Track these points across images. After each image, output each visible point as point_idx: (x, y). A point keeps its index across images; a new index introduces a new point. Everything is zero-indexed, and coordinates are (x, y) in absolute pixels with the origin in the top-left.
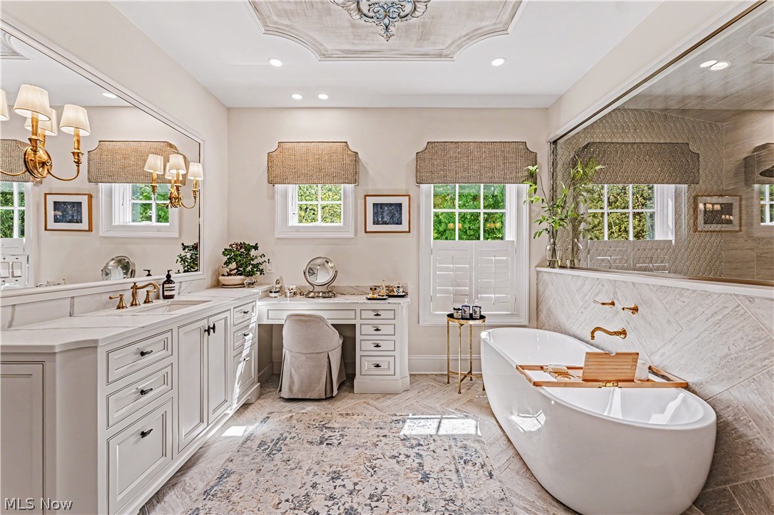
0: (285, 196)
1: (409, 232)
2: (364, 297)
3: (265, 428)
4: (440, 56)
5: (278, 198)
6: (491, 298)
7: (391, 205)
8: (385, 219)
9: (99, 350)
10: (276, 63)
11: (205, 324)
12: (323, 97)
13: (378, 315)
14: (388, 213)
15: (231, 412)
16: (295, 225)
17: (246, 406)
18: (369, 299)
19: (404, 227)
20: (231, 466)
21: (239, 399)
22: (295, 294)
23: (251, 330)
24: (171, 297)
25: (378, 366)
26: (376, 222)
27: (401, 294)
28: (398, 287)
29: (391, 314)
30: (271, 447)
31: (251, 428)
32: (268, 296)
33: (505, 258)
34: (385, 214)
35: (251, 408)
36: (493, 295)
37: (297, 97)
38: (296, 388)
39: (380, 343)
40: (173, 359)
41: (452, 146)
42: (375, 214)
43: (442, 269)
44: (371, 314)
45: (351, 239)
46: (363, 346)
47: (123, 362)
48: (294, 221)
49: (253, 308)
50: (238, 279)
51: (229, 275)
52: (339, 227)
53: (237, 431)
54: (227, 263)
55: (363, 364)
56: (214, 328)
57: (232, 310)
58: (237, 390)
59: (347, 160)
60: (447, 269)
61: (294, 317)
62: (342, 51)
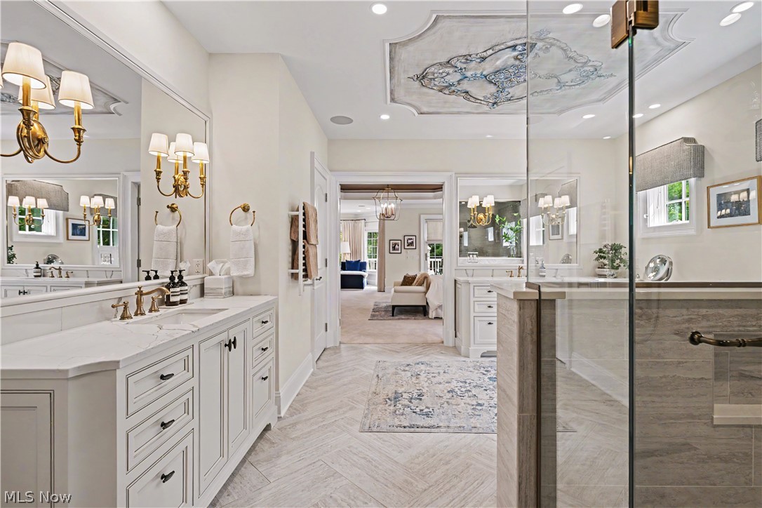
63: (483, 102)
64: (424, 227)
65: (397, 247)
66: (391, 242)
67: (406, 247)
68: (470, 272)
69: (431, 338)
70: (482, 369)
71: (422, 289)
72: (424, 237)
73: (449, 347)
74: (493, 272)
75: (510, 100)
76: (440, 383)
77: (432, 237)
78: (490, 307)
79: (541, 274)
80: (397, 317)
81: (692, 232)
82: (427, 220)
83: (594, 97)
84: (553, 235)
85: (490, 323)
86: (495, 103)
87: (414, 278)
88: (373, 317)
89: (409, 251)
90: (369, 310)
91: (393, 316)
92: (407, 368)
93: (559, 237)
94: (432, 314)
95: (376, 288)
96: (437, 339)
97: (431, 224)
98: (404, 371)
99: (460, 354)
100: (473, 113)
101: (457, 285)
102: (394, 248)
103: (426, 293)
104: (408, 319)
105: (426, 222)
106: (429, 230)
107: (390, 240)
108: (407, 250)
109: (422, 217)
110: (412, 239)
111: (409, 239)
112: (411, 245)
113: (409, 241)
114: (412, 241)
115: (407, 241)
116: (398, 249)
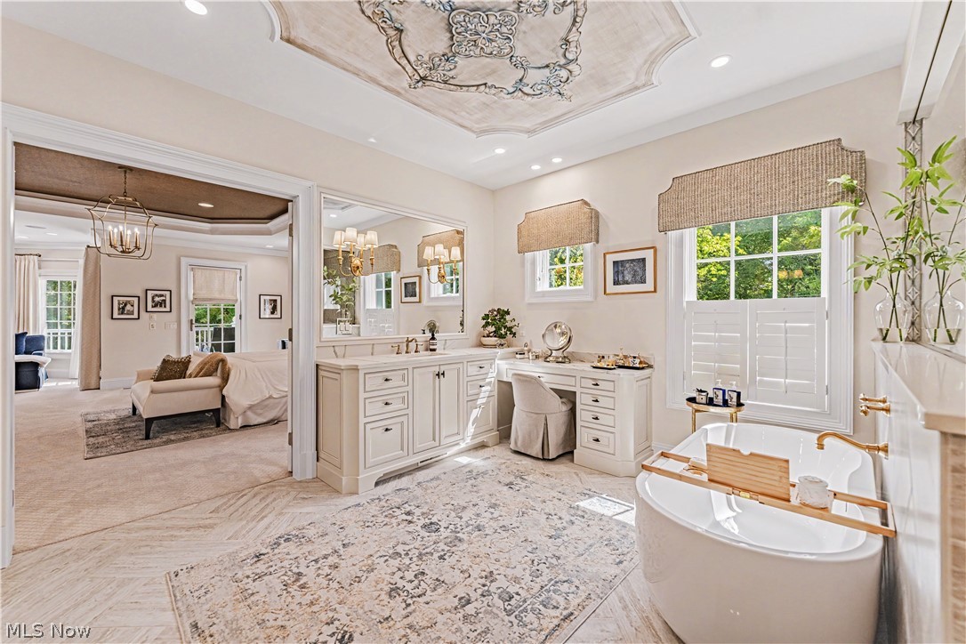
0: (533, 263)
1: (655, 291)
2: (589, 365)
3: (482, 463)
4: (637, 88)
5: (528, 265)
6: (778, 383)
7: (632, 261)
8: (627, 278)
9: (360, 371)
10: (500, 151)
11: (436, 370)
12: (557, 160)
13: (597, 385)
14: (628, 271)
15: (463, 445)
16: (545, 290)
17: (483, 446)
18: (594, 367)
19: (649, 286)
20: (443, 476)
21: (474, 437)
22: (537, 357)
23: (489, 384)
24: (434, 350)
25: (597, 440)
26: (616, 283)
27: (638, 366)
28: (634, 357)
29: (609, 386)
30: (473, 475)
31: (474, 460)
32: (515, 357)
33: (807, 325)
34: (626, 272)
35: (486, 449)
36: (783, 380)
37: (536, 167)
38: (519, 443)
39: (599, 416)
40: (409, 388)
41: (710, 174)
42: (616, 273)
43: (698, 338)
44: (590, 383)
45: (592, 302)
46: (583, 416)
47: (375, 382)
48: (543, 286)
49: (491, 365)
50: (493, 340)
51: (488, 336)
52: (580, 290)
53: (464, 460)
54: (484, 326)
55: (583, 436)
56: (443, 374)
57: (465, 363)
58: (471, 429)
59: (584, 219)
60: (707, 339)
61: (520, 377)
62: (540, 124)
63: (408, 68)
64: (188, 277)
65: (128, 307)
66: (116, 299)
67: (150, 309)
68: (340, 351)
69: (260, 472)
70: (398, 512)
71: (214, 380)
72: (188, 292)
73: (307, 482)
74: (373, 348)
75: (445, 82)
76: (358, 579)
77: (203, 294)
78: (387, 404)
79: (432, 347)
80: (157, 441)
81: (590, 298)
82: (193, 267)
83: (528, 125)
84: (406, 296)
85: (387, 430)
86: (423, 79)
87: (185, 363)
88: (95, 451)
89: (155, 315)
90: (73, 434)
91: (147, 437)
92: (261, 567)
93: (416, 299)
94: (235, 422)
95: (76, 384)
96: (274, 471)
97: (199, 272)
98: (260, 577)
99: (337, 492)
100: (379, 84)
101: (319, 371)
102: (122, 310)
103: (221, 388)
104: (185, 439)
105: (192, 269)
106: (197, 282)
107: (113, 296)
108: (152, 314)
109: (184, 261)
110: (162, 296)
111: (157, 295)
112: (161, 306)
113: (157, 299)
114: (164, 298)
115: (153, 298)
116: (133, 311)
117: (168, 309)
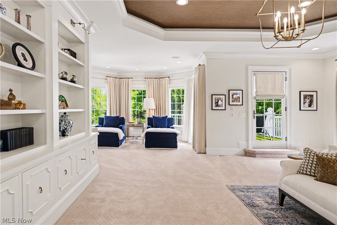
64: (252, 80)
65: (220, 102)
66: (214, 97)
67: (231, 103)
72: (253, 90)
77: (261, 91)
82: (255, 72)
89: (234, 107)
97: (259, 75)
102: (217, 105)
105: (255, 74)
106: (258, 83)
107: (212, 95)
108: (232, 107)
109: (250, 68)
110: (237, 94)
111: (234, 94)
112: (237, 101)
113: (235, 96)
114: (238, 96)
115: (233, 96)
116: (222, 105)
117: (241, 103)
